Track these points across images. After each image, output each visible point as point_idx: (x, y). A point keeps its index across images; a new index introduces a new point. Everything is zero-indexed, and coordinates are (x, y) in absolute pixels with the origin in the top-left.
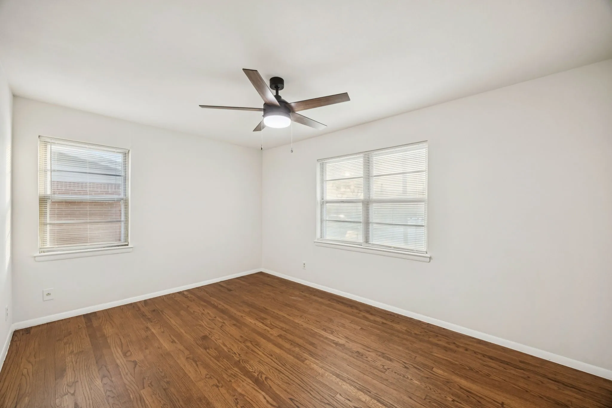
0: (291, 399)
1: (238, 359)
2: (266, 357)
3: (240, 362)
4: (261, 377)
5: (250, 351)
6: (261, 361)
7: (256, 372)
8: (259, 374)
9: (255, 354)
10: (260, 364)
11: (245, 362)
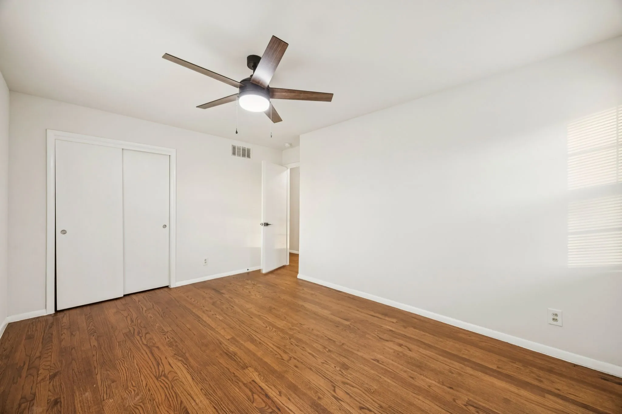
0: (252, 318)
1: (292, 340)
2: (265, 342)
3: (289, 338)
4: (270, 328)
5: (281, 347)
6: (270, 338)
7: (274, 331)
8: (272, 330)
9: (275, 344)
10: (271, 336)
11: (285, 338)
